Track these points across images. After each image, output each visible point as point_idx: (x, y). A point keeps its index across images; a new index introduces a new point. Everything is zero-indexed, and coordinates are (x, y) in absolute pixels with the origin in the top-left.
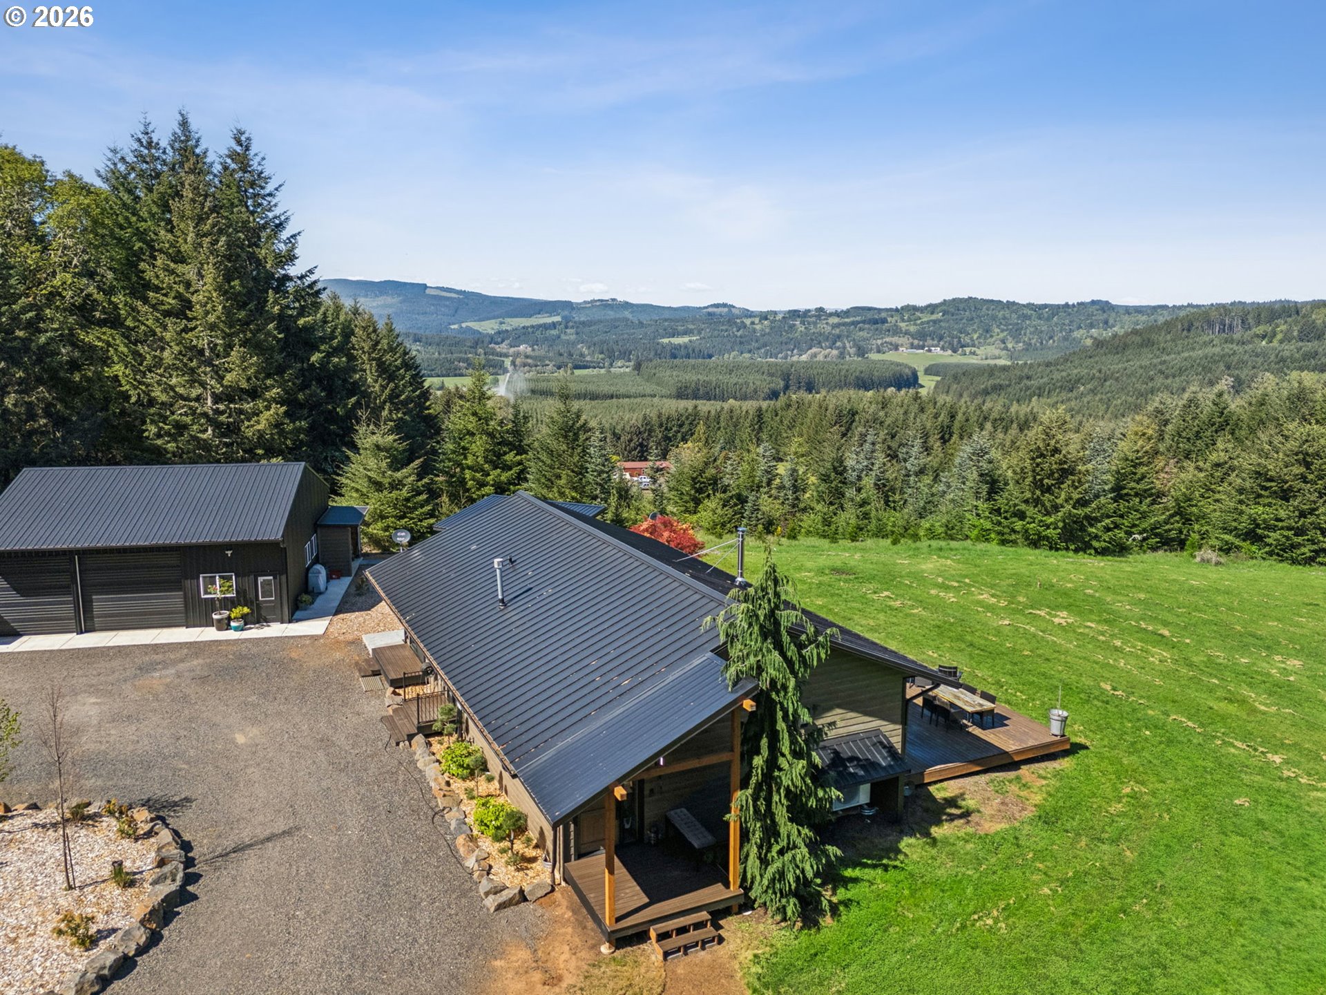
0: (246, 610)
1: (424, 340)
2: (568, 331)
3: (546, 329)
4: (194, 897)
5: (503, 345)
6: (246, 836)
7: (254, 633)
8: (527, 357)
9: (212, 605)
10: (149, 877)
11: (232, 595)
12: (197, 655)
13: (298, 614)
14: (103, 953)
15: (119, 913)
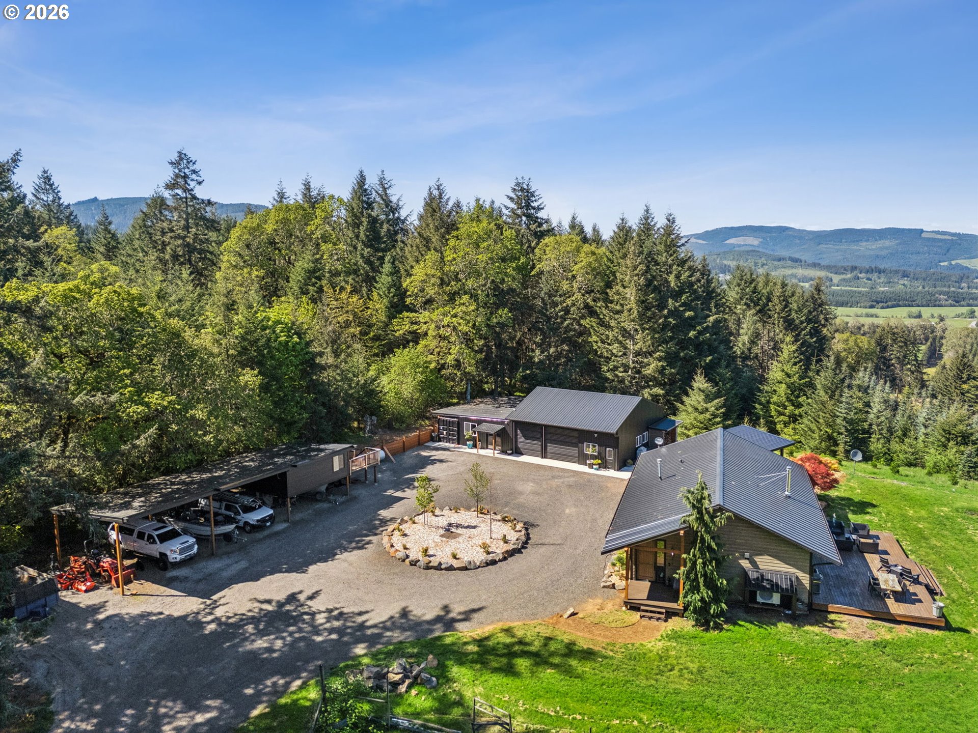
0: (600, 462)
1: (912, 276)
4: (522, 553)
6: (547, 541)
7: (602, 472)
9: (587, 457)
10: (512, 542)
11: (596, 454)
12: (574, 476)
13: (625, 468)
14: (490, 557)
15: (499, 549)
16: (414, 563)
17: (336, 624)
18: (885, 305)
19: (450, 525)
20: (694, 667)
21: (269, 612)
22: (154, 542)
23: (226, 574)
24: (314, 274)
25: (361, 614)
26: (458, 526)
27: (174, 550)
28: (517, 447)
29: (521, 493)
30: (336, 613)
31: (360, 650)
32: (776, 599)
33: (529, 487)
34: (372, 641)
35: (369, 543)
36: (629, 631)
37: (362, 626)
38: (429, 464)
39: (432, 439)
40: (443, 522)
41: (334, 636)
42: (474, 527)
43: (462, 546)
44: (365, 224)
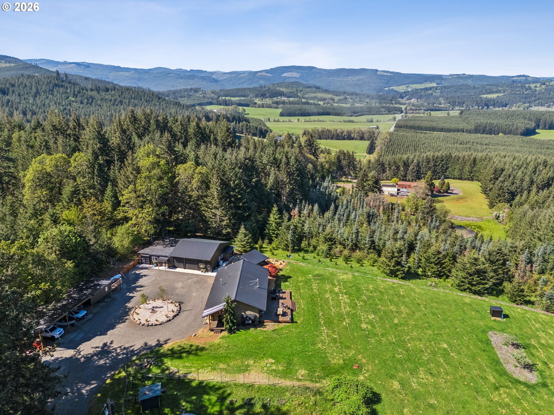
0: (205, 270)
1: (371, 97)
2: (437, 91)
3: (427, 90)
4: (179, 315)
5: (404, 99)
6: (187, 309)
7: (206, 274)
8: (413, 105)
9: (201, 268)
10: (175, 312)
11: (204, 267)
12: (196, 277)
14: (168, 319)
15: (171, 315)
16: (143, 325)
17: (124, 351)
18: (357, 114)
19: (153, 307)
20: (226, 346)
21: (99, 351)
22: (48, 332)
23: (78, 339)
24: (75, 192)
25: (131, 347)
26: (156, 307)
27: (57, 334)
28: (174, 265)
29: (177, 288)
30: (122, 347)
31: (134, 358)
32: (250, 322)
33: (179, 285)
34: (137, 354)
35: (127, 319)
36: (210, 338)
37: (133, 351)
38: (140, 278)
39: (139, 263)
40: (150, 306)
41: (125, 356)
42: (162, 307)
43: (159, 316)
44: (97, 167)
